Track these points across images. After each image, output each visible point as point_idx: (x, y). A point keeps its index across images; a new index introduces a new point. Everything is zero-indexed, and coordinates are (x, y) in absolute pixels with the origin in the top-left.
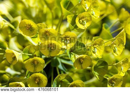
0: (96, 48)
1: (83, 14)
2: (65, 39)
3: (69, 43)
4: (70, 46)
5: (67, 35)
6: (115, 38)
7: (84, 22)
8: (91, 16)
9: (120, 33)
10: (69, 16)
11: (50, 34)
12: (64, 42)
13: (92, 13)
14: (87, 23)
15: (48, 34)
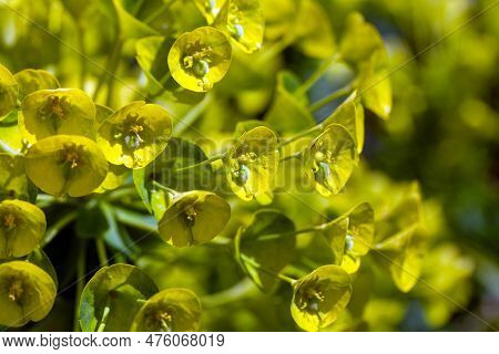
0: (246, 163)
1: (198, 34)
2: (127, 131)
3: (142, 146)
4: (145, 156)
5: (133, 115)
6: (320, 126)
7: (201, 66)
8: (226, 44)
9: (340, 107)
10: (144, 40)
11: (65, 112)
12: (122, 141)
13: (233, 31)
14: (214, 69)
15: (58, 110)
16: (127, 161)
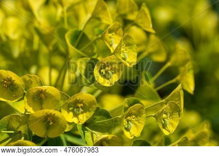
0: (130, 121)
1: (108, 59)
2: (75, 107)
3: (82, 113)
4: (83, 118)
5: (78, 99)
6: (164, 100)
9: (173, 92)
11: (46, 97)
12: (73, 111)
13: (123, 56)
15: (43, 96)
16: (75, 120)
